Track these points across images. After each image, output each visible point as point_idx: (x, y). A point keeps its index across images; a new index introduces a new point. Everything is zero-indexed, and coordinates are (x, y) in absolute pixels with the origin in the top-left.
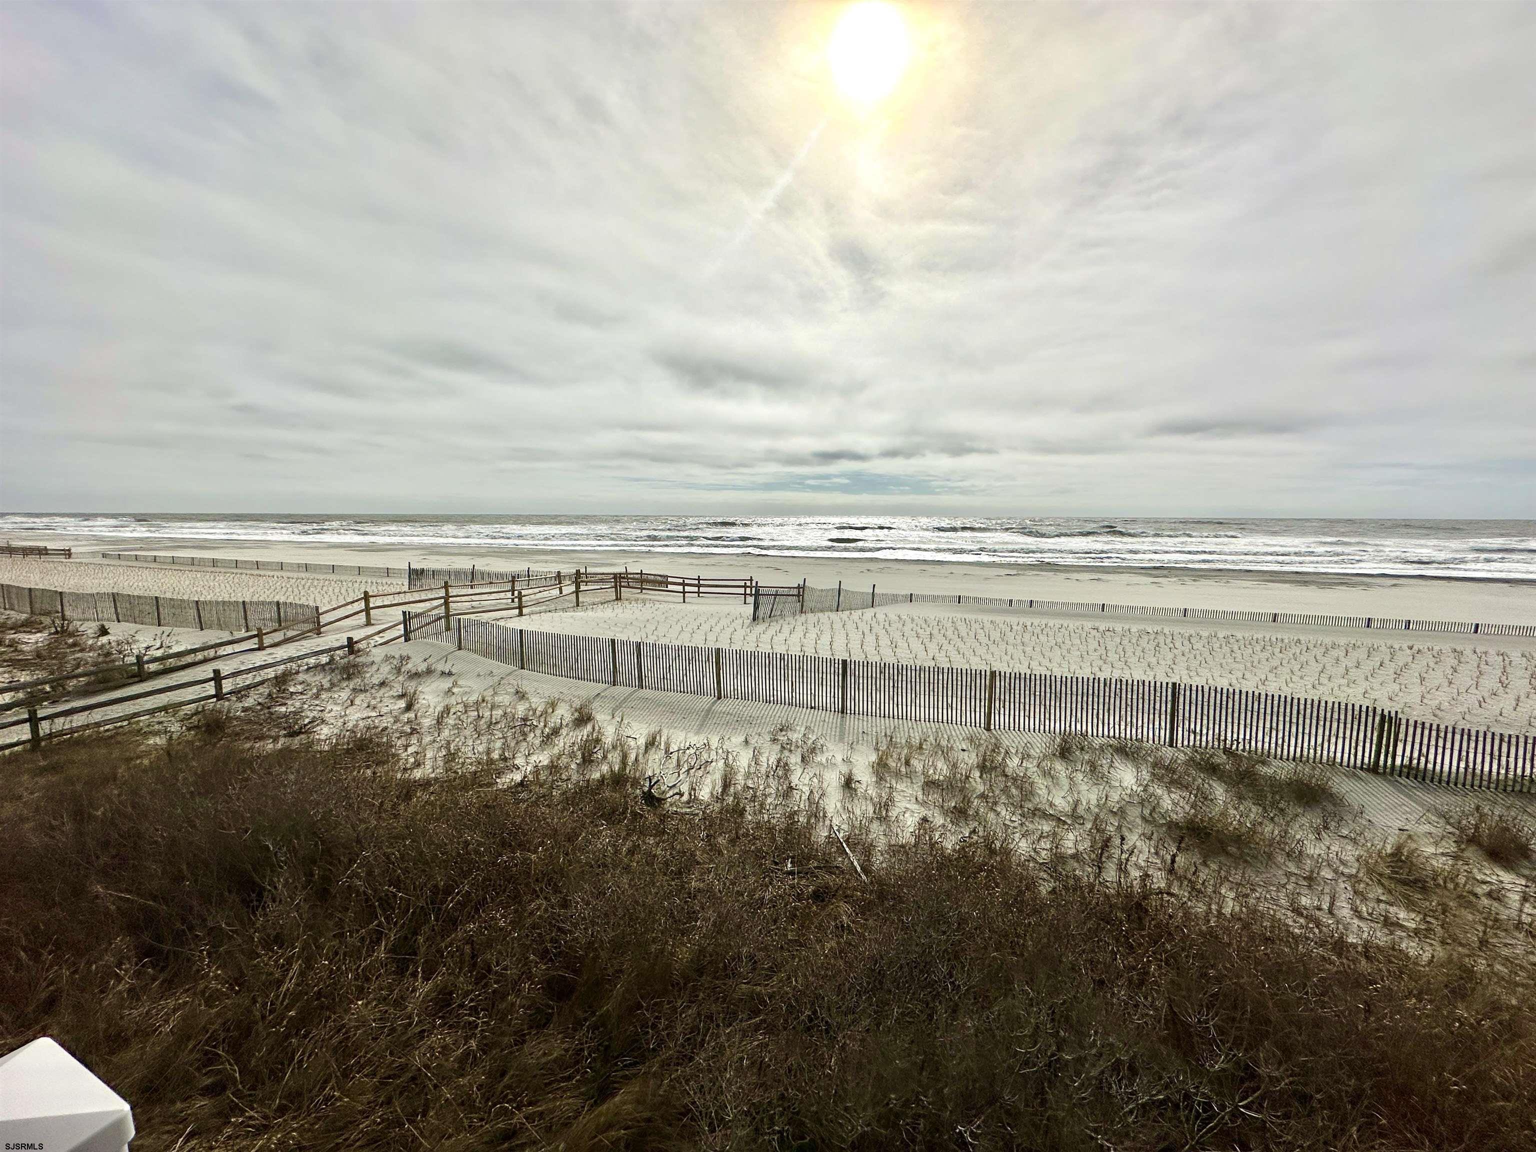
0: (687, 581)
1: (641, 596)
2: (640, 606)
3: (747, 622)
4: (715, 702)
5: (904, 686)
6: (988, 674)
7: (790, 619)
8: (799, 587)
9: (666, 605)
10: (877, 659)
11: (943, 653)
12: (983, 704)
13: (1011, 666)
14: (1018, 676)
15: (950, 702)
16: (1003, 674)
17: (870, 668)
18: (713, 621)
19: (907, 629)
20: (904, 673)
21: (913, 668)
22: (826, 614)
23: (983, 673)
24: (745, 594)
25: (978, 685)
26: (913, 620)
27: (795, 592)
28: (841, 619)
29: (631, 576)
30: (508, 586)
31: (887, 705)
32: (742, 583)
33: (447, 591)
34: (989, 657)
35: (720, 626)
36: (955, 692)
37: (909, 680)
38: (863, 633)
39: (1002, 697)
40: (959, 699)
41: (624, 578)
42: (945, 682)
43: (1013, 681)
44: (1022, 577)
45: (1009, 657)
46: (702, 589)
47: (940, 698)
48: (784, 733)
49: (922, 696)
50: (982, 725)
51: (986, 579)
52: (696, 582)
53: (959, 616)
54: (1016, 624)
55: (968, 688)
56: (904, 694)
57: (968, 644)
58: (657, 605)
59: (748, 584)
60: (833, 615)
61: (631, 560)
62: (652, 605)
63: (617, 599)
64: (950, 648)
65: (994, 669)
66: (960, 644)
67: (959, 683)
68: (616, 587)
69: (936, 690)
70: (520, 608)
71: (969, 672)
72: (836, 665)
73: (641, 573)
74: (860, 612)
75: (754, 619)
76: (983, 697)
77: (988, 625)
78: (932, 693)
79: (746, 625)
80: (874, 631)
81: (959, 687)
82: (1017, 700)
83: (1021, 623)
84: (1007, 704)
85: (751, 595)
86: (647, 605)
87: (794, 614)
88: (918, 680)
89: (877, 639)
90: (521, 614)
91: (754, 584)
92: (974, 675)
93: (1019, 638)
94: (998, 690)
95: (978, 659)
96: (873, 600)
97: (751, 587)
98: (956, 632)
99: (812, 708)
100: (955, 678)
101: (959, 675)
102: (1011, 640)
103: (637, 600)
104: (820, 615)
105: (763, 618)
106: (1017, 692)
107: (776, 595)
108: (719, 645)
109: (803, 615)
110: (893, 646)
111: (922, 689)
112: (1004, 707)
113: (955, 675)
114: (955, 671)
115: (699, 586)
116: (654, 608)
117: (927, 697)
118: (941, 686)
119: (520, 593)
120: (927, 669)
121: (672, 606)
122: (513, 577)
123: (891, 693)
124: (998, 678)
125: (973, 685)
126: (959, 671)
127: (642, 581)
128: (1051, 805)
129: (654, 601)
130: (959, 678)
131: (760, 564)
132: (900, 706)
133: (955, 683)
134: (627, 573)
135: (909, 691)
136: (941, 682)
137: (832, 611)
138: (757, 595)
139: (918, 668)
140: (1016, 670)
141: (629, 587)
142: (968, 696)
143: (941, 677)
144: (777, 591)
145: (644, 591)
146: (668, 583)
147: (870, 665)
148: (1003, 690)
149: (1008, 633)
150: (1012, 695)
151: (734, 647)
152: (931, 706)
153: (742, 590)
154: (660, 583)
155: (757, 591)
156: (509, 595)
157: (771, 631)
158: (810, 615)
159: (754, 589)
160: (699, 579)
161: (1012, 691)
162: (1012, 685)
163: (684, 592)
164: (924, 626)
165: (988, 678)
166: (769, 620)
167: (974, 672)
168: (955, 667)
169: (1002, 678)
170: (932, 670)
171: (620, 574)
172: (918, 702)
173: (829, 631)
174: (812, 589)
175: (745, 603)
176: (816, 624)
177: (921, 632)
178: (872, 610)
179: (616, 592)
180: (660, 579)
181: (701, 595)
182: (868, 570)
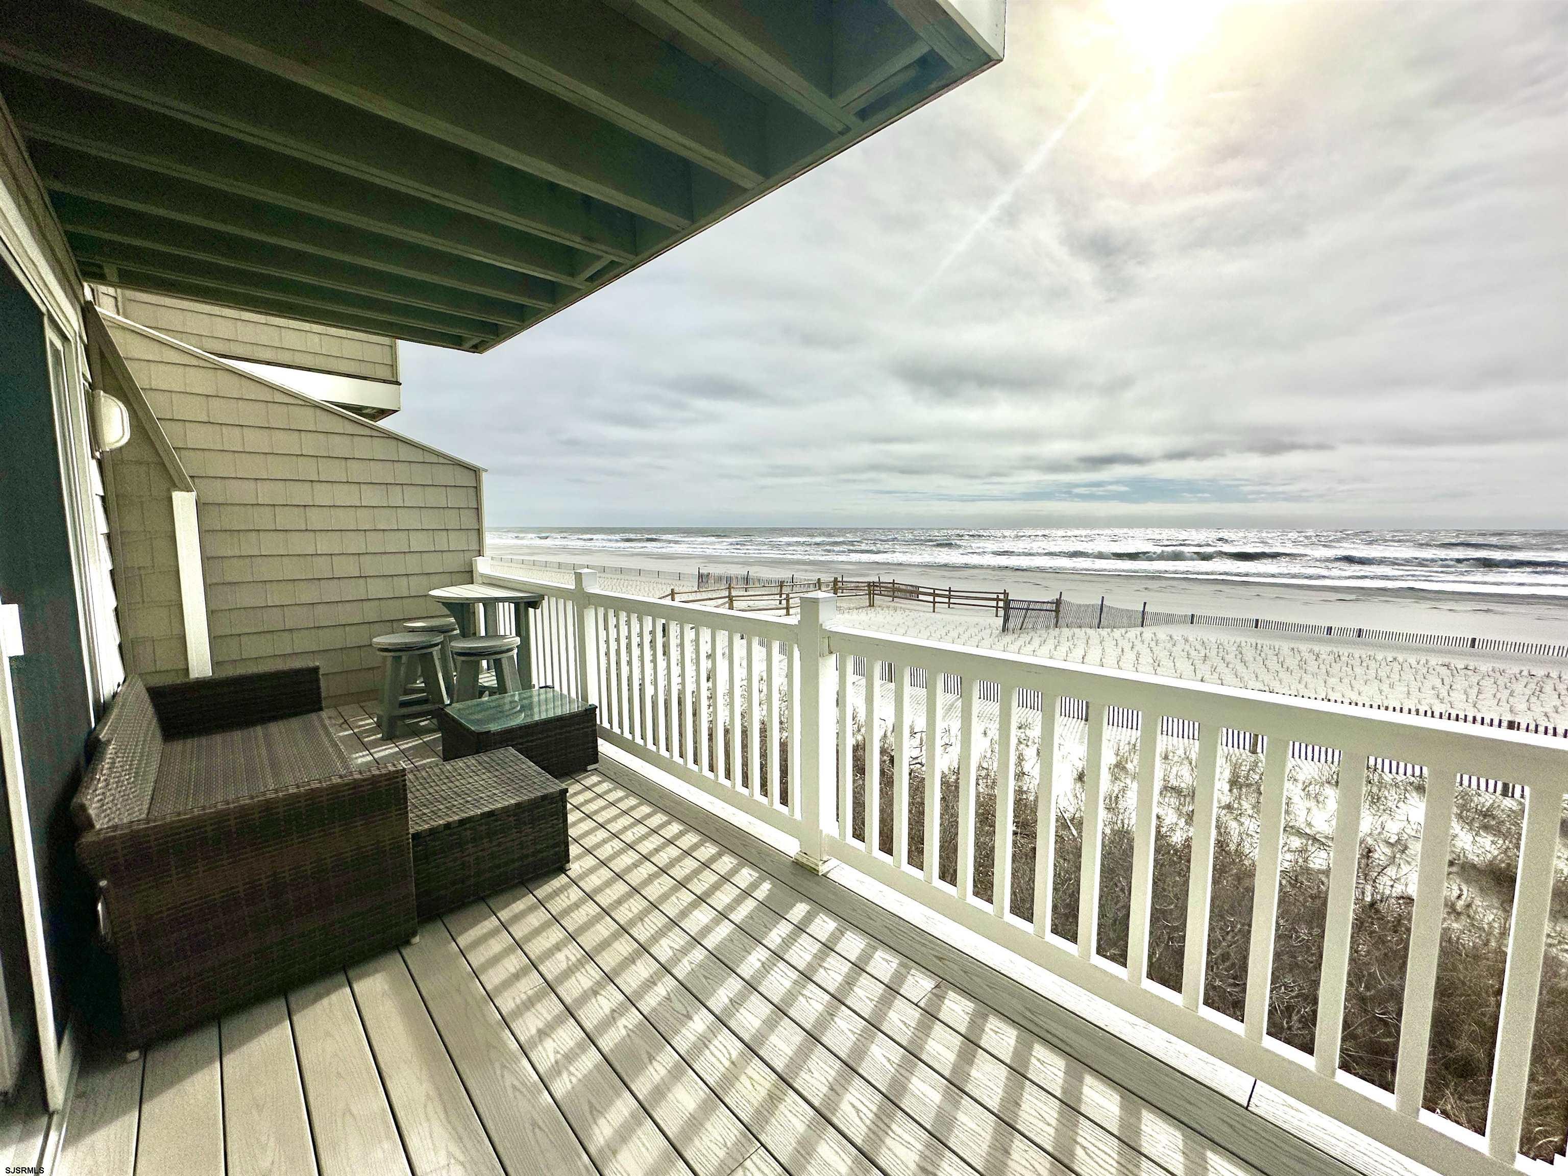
0: (937, 592)
1: (892, 604)
2: (892, 612)
3: (996, 632)
7: (1043, 632)
8: (1053, 602)
9: (916, 613)
18: (961, 630)
19: (1177, 650)
22: (1085, 630)
24: (997, 607)
26: (1186, 640)
27: (1049, 607)
28: (1100, 635)
29: (884, 585)
30: (777, 590)
32: (995, 596)
33: (730, 593)
35: (968, 635)
38: (1123, 650)
41: (877, 586)
46: (952, 600)
48: (1022, 730)
50: (1247, 747)
51: (1307, 603)
52: (947, 593)
53: (1250, 641)
54: (1326, 653)
57: (1251, 669)
58: (907, 612)
59: (1001, 596)
60: (1091, 632)
61: (884, 571)
62: (903, 612)
63: (870, 606)
66: (1240, 668)
68: (869, 594)
70: (788, 608)
73: (893, 583)
74: (1123, 630)
75: (1003, 630)
77: (1285, 651)
79: (994, 635)
80: (1136, 648)
85: (1002, 608)
86: (899, 612)
87: (1048, 627)
89: (1138, 656)
90: (788, 614)
96: (1143, 619)
97: (1003, 601)
98: (1240, 657)
102: (1313, 669)
103: (888, 607)
104: (1077, 631)
105: (1013, 630)
107: (1027, 609)
109: (1057, 629)
110: (1157, 664)
115: (950, 597)
116: (906, 615)
119: (788, 595)
121: (921, 614)
122: (782, 582)
127: (894, 590)
128: (1309, 825)
129: (905, 609)
131: (1015, 579)
134: (880, 583)
137: (1090, 627)
138: (1007, 608)
141: (881, 595)
144: (1028, 605)
145: (896, 600)
146: (918, 593)
153: (994, 603)
154: (912, 593)
155: (1009, 604)
156: (778, 597)
157: (1020, 642)
158: (1065, 630)
159: (1005, 603)
160: (950, 591)
163: (934, 602)
164: (1199, 647)
166: (1019, 631)
171: (874, 583)
173: (1084, 645)
174: (1069, 603)
175: (997, 616)
176: (1070, 638)
177: (1193, 653)
178: (1140, 629)
179: (870, 598)
180: (911, 588)
181: (951, 606)
182: (1146, 589)
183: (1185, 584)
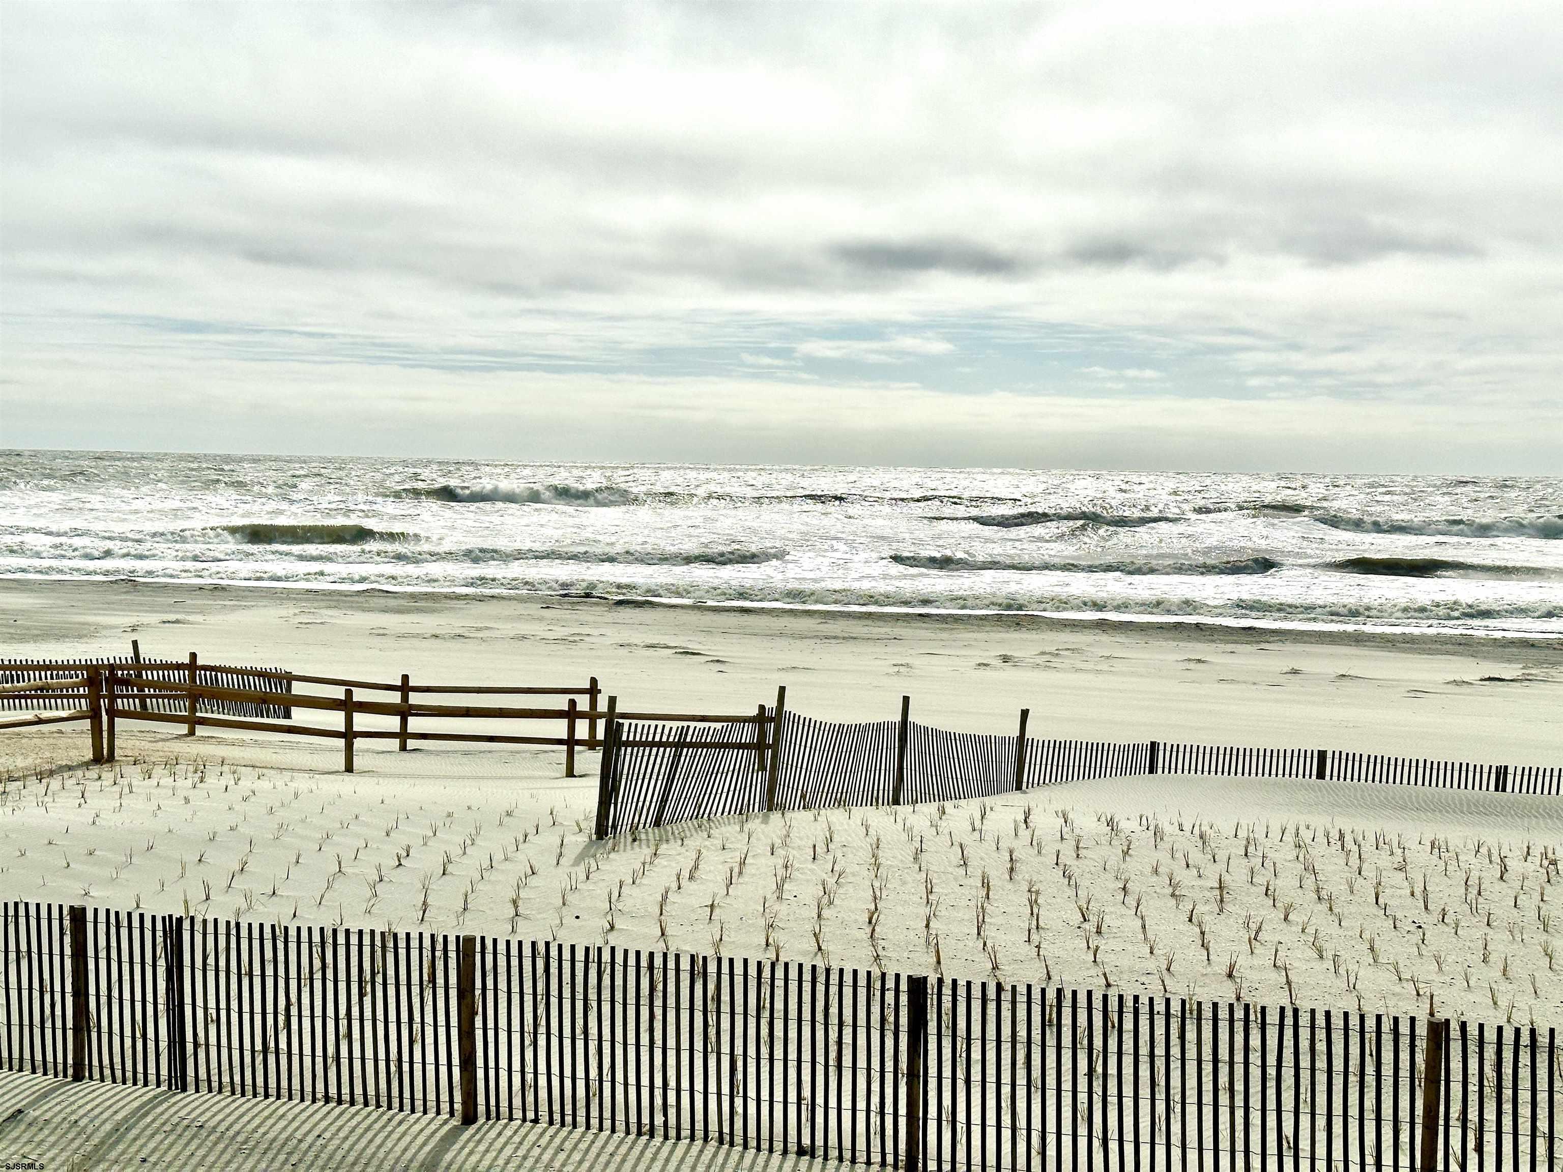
0: (360, 695)
1: (191, 749)
2: (185, 784)
3: (578, 841)
4: (454, 1134)
5: (1128, 1070)
6: (1422, 1030)
7: (728, 831)
8: (761, 718)
9: (280, 780)
10: (1036, 978)
11: (1264, 956)
12: (1404, 1137)
13: (1503, 1002)
14: (1525, 1039)
15: (1289, 1130)
16: (1473, 1031)
17: (1006, 1006)
18: (451, 840)
19: (1137, 868)
20: (1128, 1025)
21: (1160, 1007)
22: (858, 812)
23: (1404, 1029)
24: (571, 742)
25: (1387, 1070)
26: (1158, 834)
27: (748, 734)
29: (155, 675)
31: (1067, 1141)
32: (560, 703)
34: (1426, 970)
35: (478, 856)
36: (1305, 1095)
37: (1144, 1050)
38: (986, 884)
39: (1473, 1115)
40: (1321, 1122)
41: (126, 682)
42: (1272, 1060)
43: (1508, 1055)
44: (1536, 689)
45: (1496, 973)
46: (416, 724)
47: (1255, 1118)
49: (1192, 1110)
51: (1416, 693)
52: (395, 698)
53: (1320, 822)
54: (1519, 853)
55: (1353, 1080)
56: (1128, 1103)
57: (1352, 925)
58: (248, 781)
59: (583, 702)
60: (880, 817)
61: (153, 618)
62: (228, 779)
63: (97, 760)
64: (1289, 935)
65: (1440, 1016)
66: (1321, 920)
67: (1321, 1064)
68: (94, 715)
69: (1239, 1087)
71: (1354, 1022)
72: (890, 997)
73: (192, 666)
74: (972, 806)
75: (602, 832)
76: (1404, 1115)
77: (1420, 856)
78: (1224, 1099)
79: (568, 854)
80: (1022, 874)
81: (1322, 1078)
82: (1525, 1126)
83: (1536, 851)
84: (1490, 1138)
85: (591, 744)
86: (212, 780)
87: (743, 814)
88: (1175, 1051)
89: (1033, 903)
91: (602, 706)
92: (1371, 1036)
93: (1529, 903)
94: (1456, 1089)
95: (1385, 978)
96: (1019, 765)
97: (592, 716)
98: (1309, 882)
99: (801, 1152)
100: (1304, 1044)
101: (1321, 1035)
102: (1503, 911)
103: (172, 763)
104: (836, 816)
105: (634, 829)
106: (1525, 1096)
107: (680, 745)
108: (472, 928)
109: (776, 816)
110: (1090, 927)
111: (1192, 1083)
112: (1479, 1149)
113: (1304, 1034)
114: (1305, 1020)
115: (404, 711)
116: (235, 795)
117: (1208, 1111)
118: (1255, 1073)
120: (1207, 1013)
121: (302, 783)
123: (1083, 1097)
124: (1456, 1048)
125: (1370, 1069)
126: (1321, 1021)
127: (195, 696)
129: (236, 767)
130: (1321, 1047)
131: (626, 636)
132: (1113, 1146)
133: (1305, 1062)
134: (137, 664)
135: (1144, 1092)
136: (1255, 1058)
137: (875, 801)
138: (613, 745)
139: (1175, 1007)
140: (1522, 1019)
141: (144, 714)
142: (1354, 1111)
143: (1255, 1041)
144: (684, 732)
145: (200, 731)
146: (288, 703)
147: (1006, 996)
148: (1473, 1088)
149: (1493, 888)
150: (1507, 1107)
151: (528, 933)
152: (1224, 1144)
153: (559, 728)
154: (262, 702)
155: (613, 731)
157: (662, 874)
158: (800, 818)
159: (601, 724)
160: (405, 687)
161: (1508, 1093)
162: (1508, 1070)
163: (349, 735)
164: (1196, 856)
165: (1421, 1045)
166: (653, 833)
167: (1370, 1023)
168: (1304, 1006)
169: (1473, 1048)
170: (1223, 1014)
171: (112, 668)
172: (1176, 1128)
173: (866, 873)
174: (808, 723)
175: (570, 773)
176: (820, 850)
177: (1186, 878)
178: (1016, 798)
179: (96, 731)
180: (260, 684)
181: (411, 744)
182: (1006, 659)
183: (1105, 642)
